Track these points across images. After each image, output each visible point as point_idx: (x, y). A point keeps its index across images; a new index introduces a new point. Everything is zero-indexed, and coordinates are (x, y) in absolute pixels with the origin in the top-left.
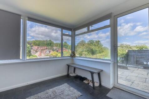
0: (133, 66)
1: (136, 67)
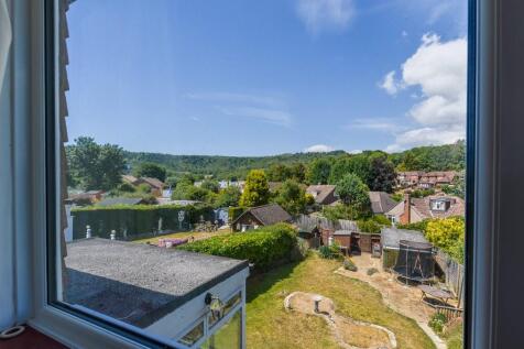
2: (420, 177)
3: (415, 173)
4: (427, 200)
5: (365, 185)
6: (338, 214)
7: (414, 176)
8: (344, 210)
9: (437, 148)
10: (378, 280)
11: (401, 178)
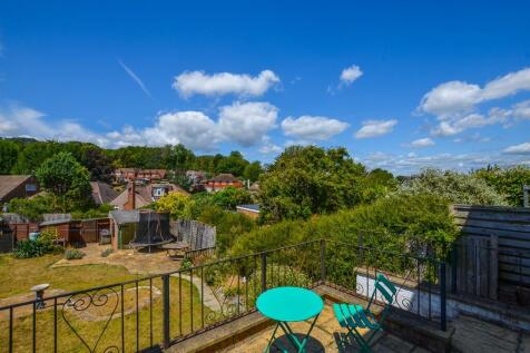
0: (483, 313)
1: (499, 324)
2: (136, 175)
3: (132, 170)
4: (149, 188)
5: (84, 168)
6: (42, 206)
7: (130, 173)
8: (50, 202)
9: (151, 149)
10: (118, 258)
11: (118, 174)
